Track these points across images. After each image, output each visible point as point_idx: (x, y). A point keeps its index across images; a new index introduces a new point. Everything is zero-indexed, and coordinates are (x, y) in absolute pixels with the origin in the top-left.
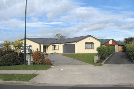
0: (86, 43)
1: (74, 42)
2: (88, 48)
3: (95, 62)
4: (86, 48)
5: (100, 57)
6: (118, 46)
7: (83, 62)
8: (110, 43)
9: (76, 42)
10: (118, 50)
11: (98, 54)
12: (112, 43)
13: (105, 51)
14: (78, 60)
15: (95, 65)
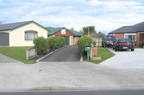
0: (26, 32)
1: (7, 30)
2: (29, 39)
3: (27, 58)
4: (26, 39)
5: (37, 52)
6: (74, 37)
7: (12, 59)
8: (62, 33)
9: (11, 30)
10: (74, 43)
11: (35, 48)
12: (65, 33)
13: (44, 43)
14: (7, 56)
15: (25, 63)
